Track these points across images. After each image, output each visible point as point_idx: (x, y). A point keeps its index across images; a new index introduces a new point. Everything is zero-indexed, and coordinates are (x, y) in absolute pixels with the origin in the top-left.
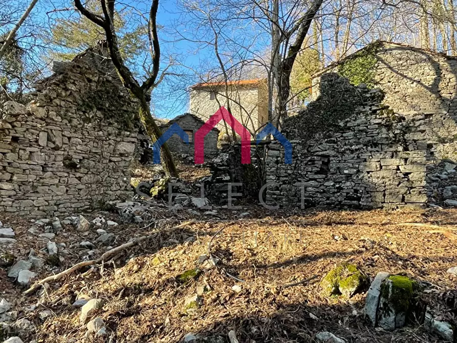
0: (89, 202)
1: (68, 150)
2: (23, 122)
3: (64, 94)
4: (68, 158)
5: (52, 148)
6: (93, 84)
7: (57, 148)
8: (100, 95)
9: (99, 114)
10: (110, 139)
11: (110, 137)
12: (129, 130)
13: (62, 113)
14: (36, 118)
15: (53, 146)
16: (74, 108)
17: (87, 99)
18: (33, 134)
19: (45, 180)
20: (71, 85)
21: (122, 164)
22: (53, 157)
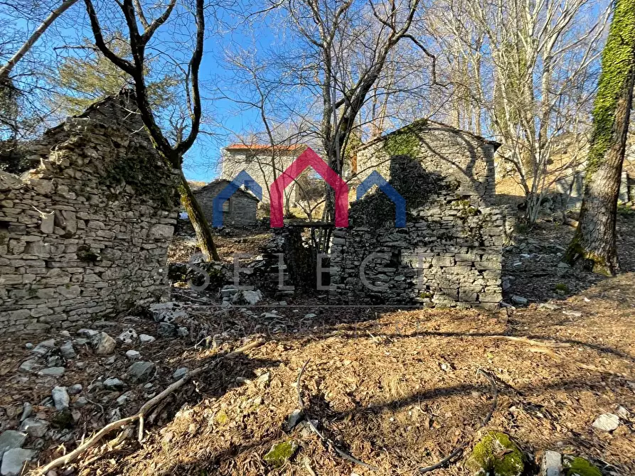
0: (112, 304)
1: (84, 236)
2: (17, 201)
3: (80, 162)
4: (85, 248)
5: (61, 236)
6: (122, 150)
7: (68, 236)
8: (132, 165)
9: (129, 189)
10: (142, 221)
11: (142, 219)
12: (167, 208)
13: (77, 187)
14: (38, 194)
15: (63, 233)
16: (95, 181)
17: (114, 169)
18: (32, 217)
19: (48, 280)
20: (92, 150)
21: (157, 252)
22: (62, 248)
